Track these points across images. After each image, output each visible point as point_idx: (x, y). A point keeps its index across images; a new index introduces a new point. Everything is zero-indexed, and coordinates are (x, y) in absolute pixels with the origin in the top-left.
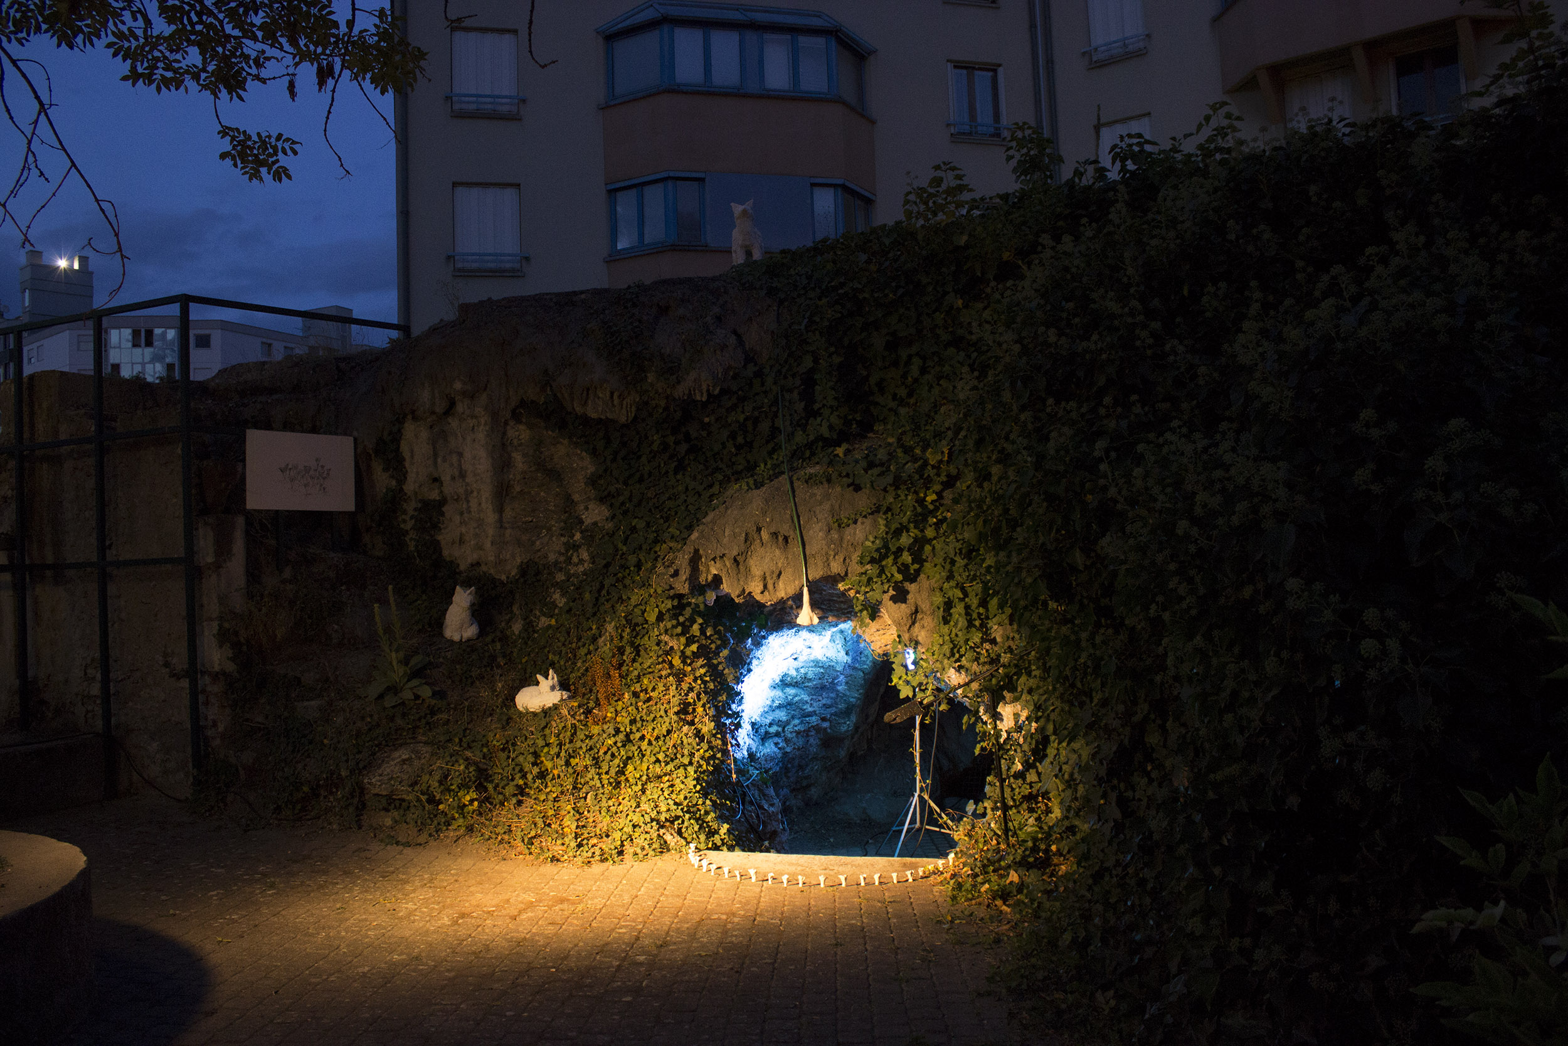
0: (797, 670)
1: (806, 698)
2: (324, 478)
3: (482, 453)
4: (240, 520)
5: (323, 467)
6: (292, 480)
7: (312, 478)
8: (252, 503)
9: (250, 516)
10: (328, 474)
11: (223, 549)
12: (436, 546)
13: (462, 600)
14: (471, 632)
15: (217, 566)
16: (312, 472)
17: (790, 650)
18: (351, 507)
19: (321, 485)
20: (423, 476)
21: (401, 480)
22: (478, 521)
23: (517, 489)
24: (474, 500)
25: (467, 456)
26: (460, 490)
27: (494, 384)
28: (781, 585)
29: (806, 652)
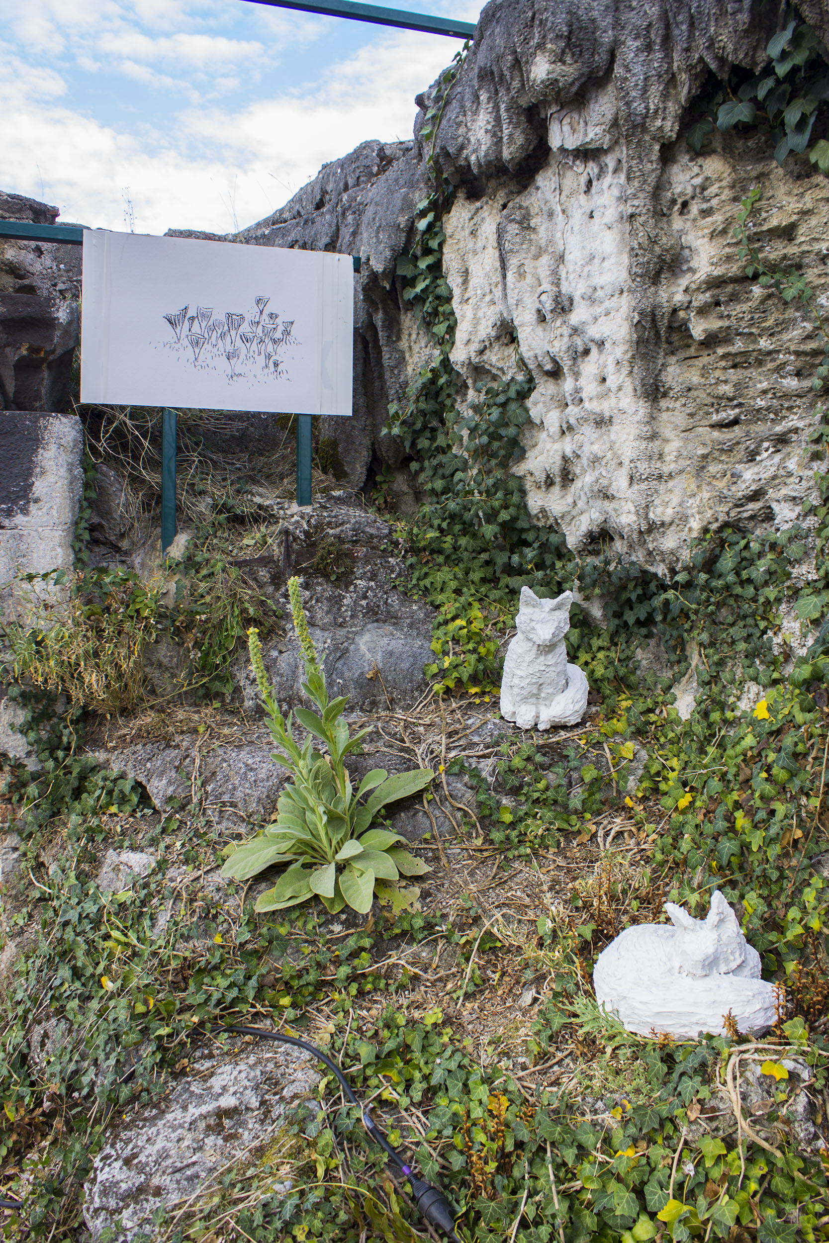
2: (275, 341)
5: (272, 316)
6: (196, 343)
7: (245, 339)
10: (287, 332)
14: (569, 698)
16: (245, 328)
18: (343, 406)
19: (269, 357)
20: (486, 330)
21: (447, 341)
22: (602, 422)
23: (698, 329)
24: (590, 367)
25: (574, 256)
26: (559, 347)
27: (631, 46)
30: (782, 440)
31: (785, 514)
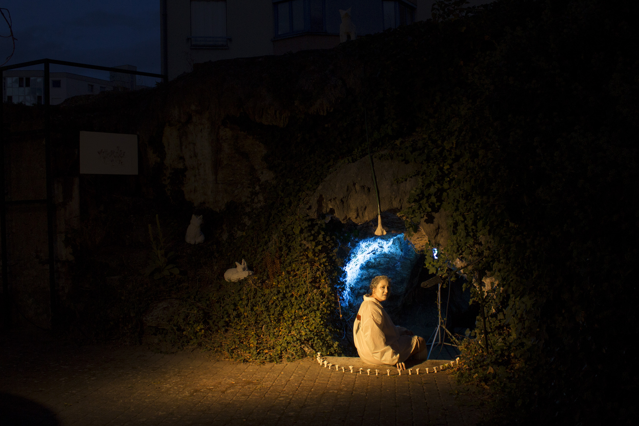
0: (375, 259)
2: (121, 157)
3: (206, 144)
4: (77, 179)
5: (121, 151)
6: (105, 158)
7: (115, 157)
9: (82, 177)
10: (124, 155)
11: (68, 195)
13: (195, 222)
14: (200, 239)
15: (64, 204)
16: (115, 154)
17: (371, 249)
18: (136, 173)
19: (120, 161)
20: (175, 156)
21: (163, 158)
22: (204, 180)
23: (225, 163)
24: (202, 169)
25: (199, 145)
26: (194, 163)
27: (212, 107)
28: (366, 214)
29: (380, 250)
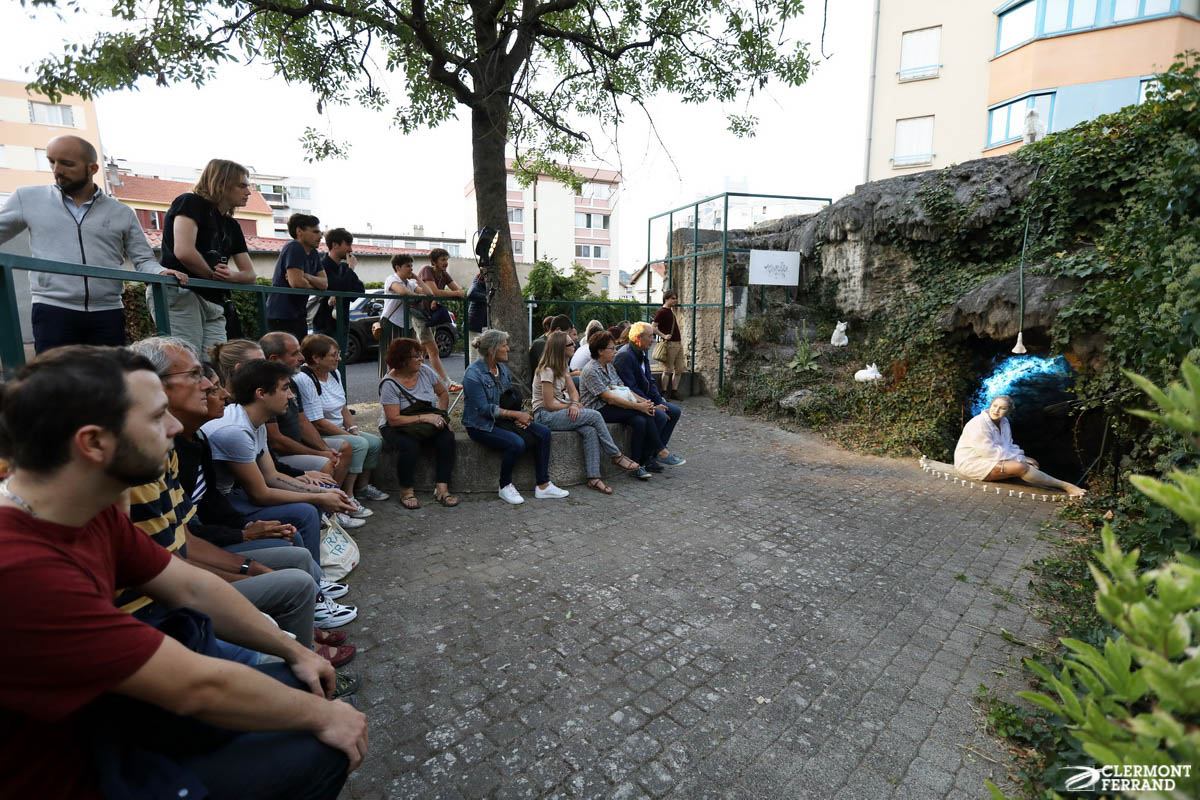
0: (1031, 377)
1: (1035, 393)
2: (785, 271)
3: (857, 258)
4: (746, 289)
5: (784, 266)
6: (770, 272)
7: (779, 271)
8: (750, 282)
9: (750, 287)
10: (787, 270)
11: (737, 299)
12: (834, 302)
13: (841, 327)
14: (845, 341)
15: (734, 308)
16: (779, 269)
17: (1024, 366)
18: (797, 284)
19: (783, 274)
20: (830, 270)
21: (820, 272)
22: (854, 291)
23: (874, 276)
24: (852, 281)
25: (851, 260)
26: (846, 277)
27: (866, 225)
28: (1006, 330)
29: (1036, 368)
30: (888, 296)
31: (888, 309)
